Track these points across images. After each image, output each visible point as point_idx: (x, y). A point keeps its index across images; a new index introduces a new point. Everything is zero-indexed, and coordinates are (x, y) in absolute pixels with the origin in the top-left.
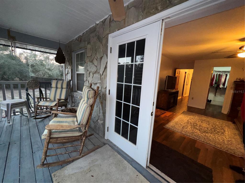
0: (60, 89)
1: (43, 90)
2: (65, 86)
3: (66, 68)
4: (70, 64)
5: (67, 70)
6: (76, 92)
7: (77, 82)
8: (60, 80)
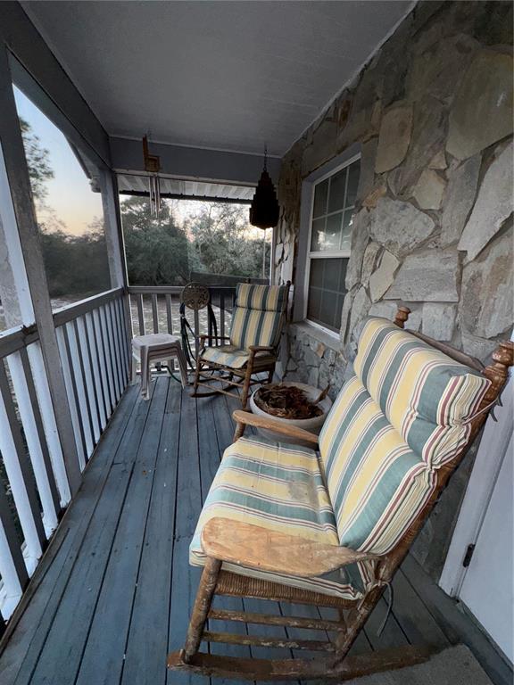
0: (259, 313)
1: (217, 310)
2: (272, 303)
3: (279, 241)
4: (292, 226)
5: (279, 248)
6: (303, 323)
7: (310, 289)
8: (260, 282)
